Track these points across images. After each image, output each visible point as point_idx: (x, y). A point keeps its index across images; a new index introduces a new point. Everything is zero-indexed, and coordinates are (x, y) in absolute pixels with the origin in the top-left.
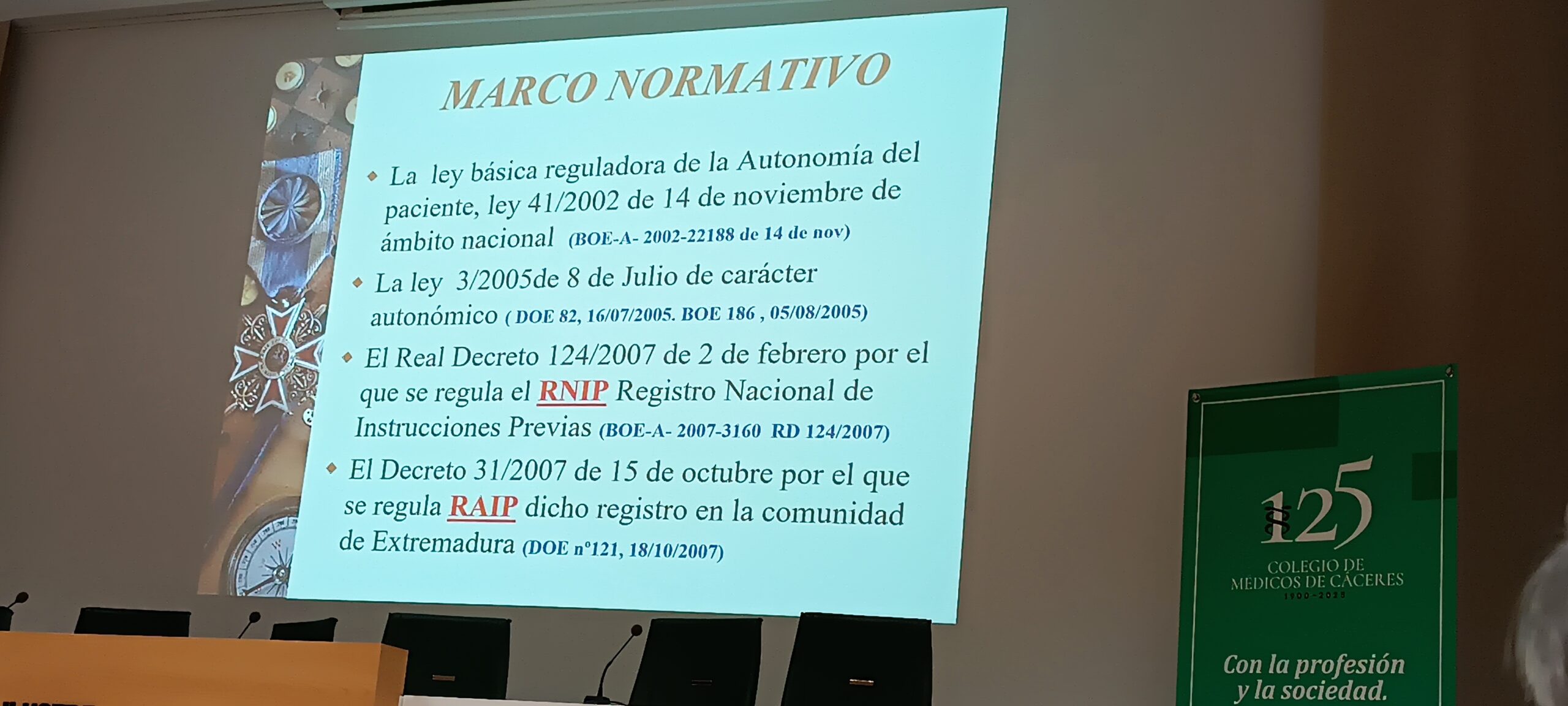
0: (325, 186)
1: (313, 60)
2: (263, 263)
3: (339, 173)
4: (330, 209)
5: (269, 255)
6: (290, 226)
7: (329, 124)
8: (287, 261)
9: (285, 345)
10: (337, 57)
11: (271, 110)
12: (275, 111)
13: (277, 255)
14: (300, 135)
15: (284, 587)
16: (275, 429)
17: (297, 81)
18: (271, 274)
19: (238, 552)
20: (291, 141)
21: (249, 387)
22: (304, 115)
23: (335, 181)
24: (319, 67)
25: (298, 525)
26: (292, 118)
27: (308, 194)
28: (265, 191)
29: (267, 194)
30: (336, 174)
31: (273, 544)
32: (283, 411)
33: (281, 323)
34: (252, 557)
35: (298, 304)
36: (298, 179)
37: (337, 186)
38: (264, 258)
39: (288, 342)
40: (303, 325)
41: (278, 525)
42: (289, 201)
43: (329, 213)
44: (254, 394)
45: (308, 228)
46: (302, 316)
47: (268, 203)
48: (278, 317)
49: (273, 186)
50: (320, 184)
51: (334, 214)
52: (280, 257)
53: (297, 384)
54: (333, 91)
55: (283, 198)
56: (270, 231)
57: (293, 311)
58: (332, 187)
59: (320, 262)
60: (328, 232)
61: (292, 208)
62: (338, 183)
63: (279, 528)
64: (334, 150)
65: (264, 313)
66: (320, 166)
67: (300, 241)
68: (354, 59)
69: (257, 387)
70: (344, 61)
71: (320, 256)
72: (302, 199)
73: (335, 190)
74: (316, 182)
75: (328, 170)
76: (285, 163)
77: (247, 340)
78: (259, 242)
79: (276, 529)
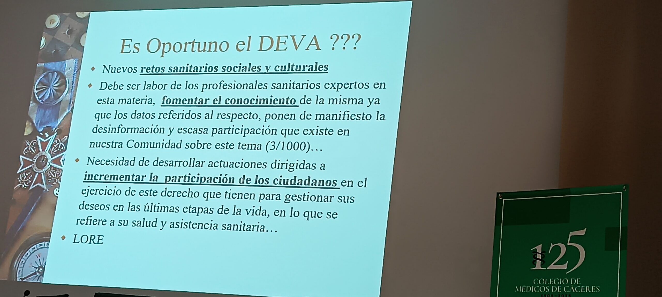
0: (69, 77)
1: (65, 14)
2: (36, 114)
3: (76, 71)
4: (71, 88)
5: (39, 110)
6: (50, 97)
7: (72, 46)
8: (48, 114)
9: (46, 155)
10: (77, 13)
11: (42, 38)
12: (45, 38)
13: (43, 111)
14: (57, 51)
15: (41, 278)
16: (40, 197)
17: (57, 24)
18: (40, 120)
19: (19, 259)
20: (52, 53)
21: (27, 176)
22: (59, 41)
23: (74, 74)
24: (68, 17)
25: (49, 246)
26: (53, 42)
27: (60, 81)
28: (38, 79)
29: (39, 80)
30: (74, 71)
31: (36, 256)
32: (44, 189)
33: (44, 145)
34: (25, 262)
35: (52, 136)
36: (55, 73)
37: (75, 77)
38: (36, 112)
39: (48, 154)
40: (55, 146)
41: (39, 246)
42: (50, 84)
43: (71, 90)
44: (29, 180)
45: (60, 97)
46: (55, 141)
47: (39, 84)
48: (43, 142)
49: (43, 76)
50: (66, 76)
51: (73, 91)
52: (45, 112)
53: (51, 175)
54: (75, 29)
55: (47, 82)
56: (40, 98)
57: (51, 138)
58: (72, 78)
59: (65, 115)
60: (70, 100)
61: (52, 87)
62: (75, 76)
63: (40, 247)
64: (74, 59)
65: (35, 139)
66: (66, 67)
67: (55, 104)
68: (86, 14)
69: (31, 176)
70: (80, 15)
71: (65, 112)
72: (56, 83)
73: (74, 79)
74: (64, 75)
75: (70, 69)
76: (49, 65)
77: (26, 153)
78: (34, 104)
79: (38, 248)
